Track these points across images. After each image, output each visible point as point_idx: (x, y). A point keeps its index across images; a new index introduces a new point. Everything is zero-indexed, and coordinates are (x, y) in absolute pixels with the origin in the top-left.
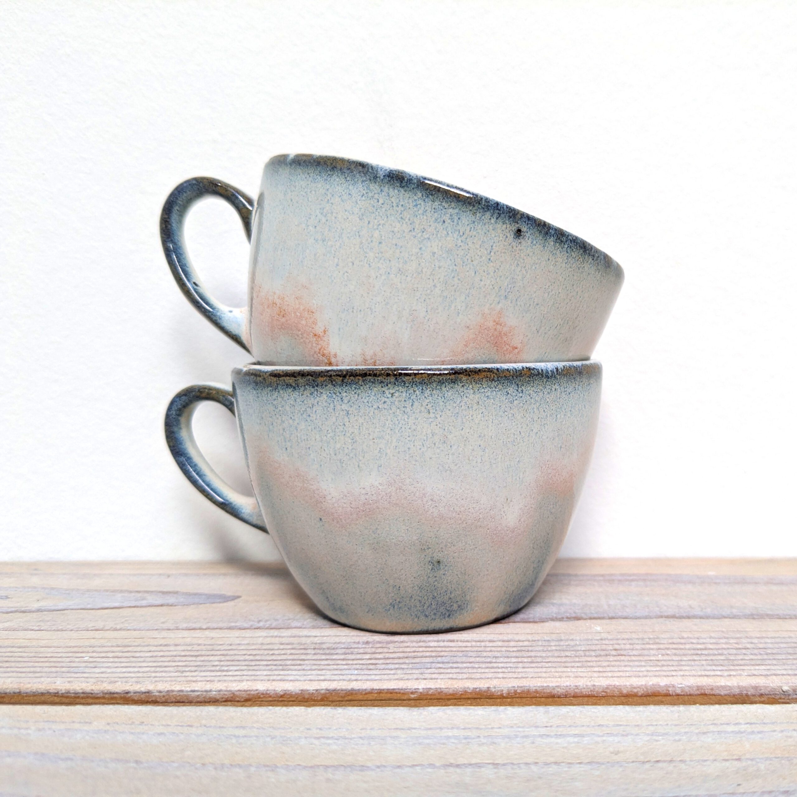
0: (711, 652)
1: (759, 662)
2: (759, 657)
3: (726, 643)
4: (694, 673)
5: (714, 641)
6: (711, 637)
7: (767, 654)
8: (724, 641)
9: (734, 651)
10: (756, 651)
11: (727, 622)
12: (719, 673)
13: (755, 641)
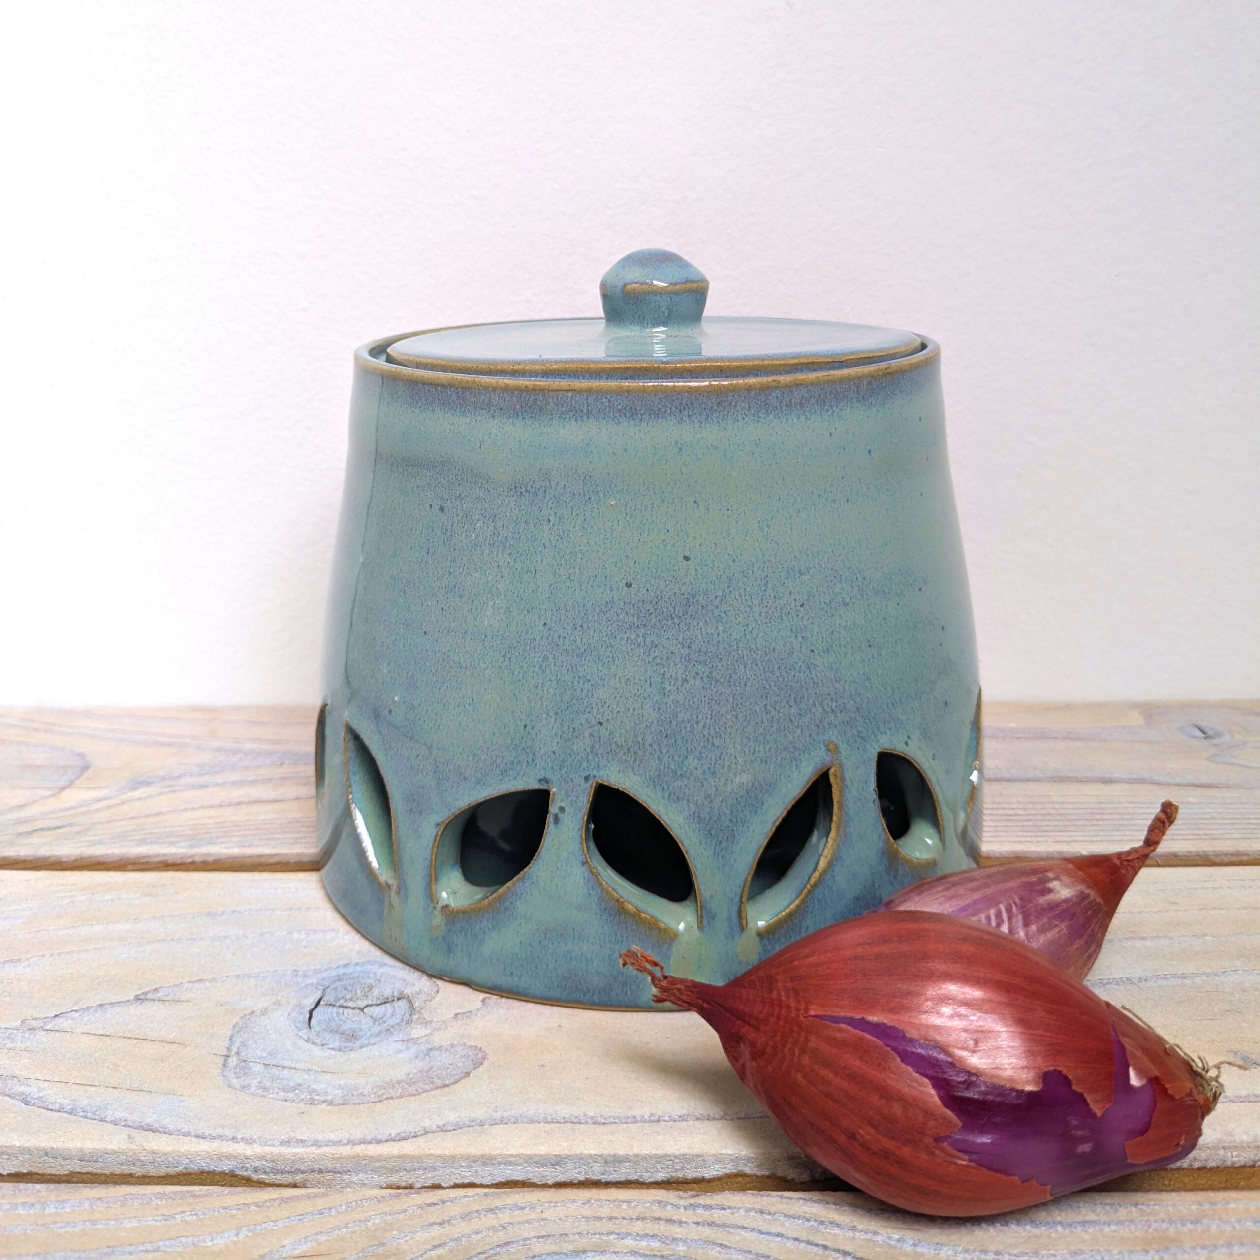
0: (1020, 818)
1: (1061, 829)
2: (1062, 823)
3: (1033, 809)
4: (1009, 839)
5: (1021, 806)
6: (1019, 803)
7: (1068, 820)
8: (1030, 806)
9: (1040, 817)
10: (1058, 817)
11: (1031, 786)
12: (1029, 839)
13: (1057, 806)
